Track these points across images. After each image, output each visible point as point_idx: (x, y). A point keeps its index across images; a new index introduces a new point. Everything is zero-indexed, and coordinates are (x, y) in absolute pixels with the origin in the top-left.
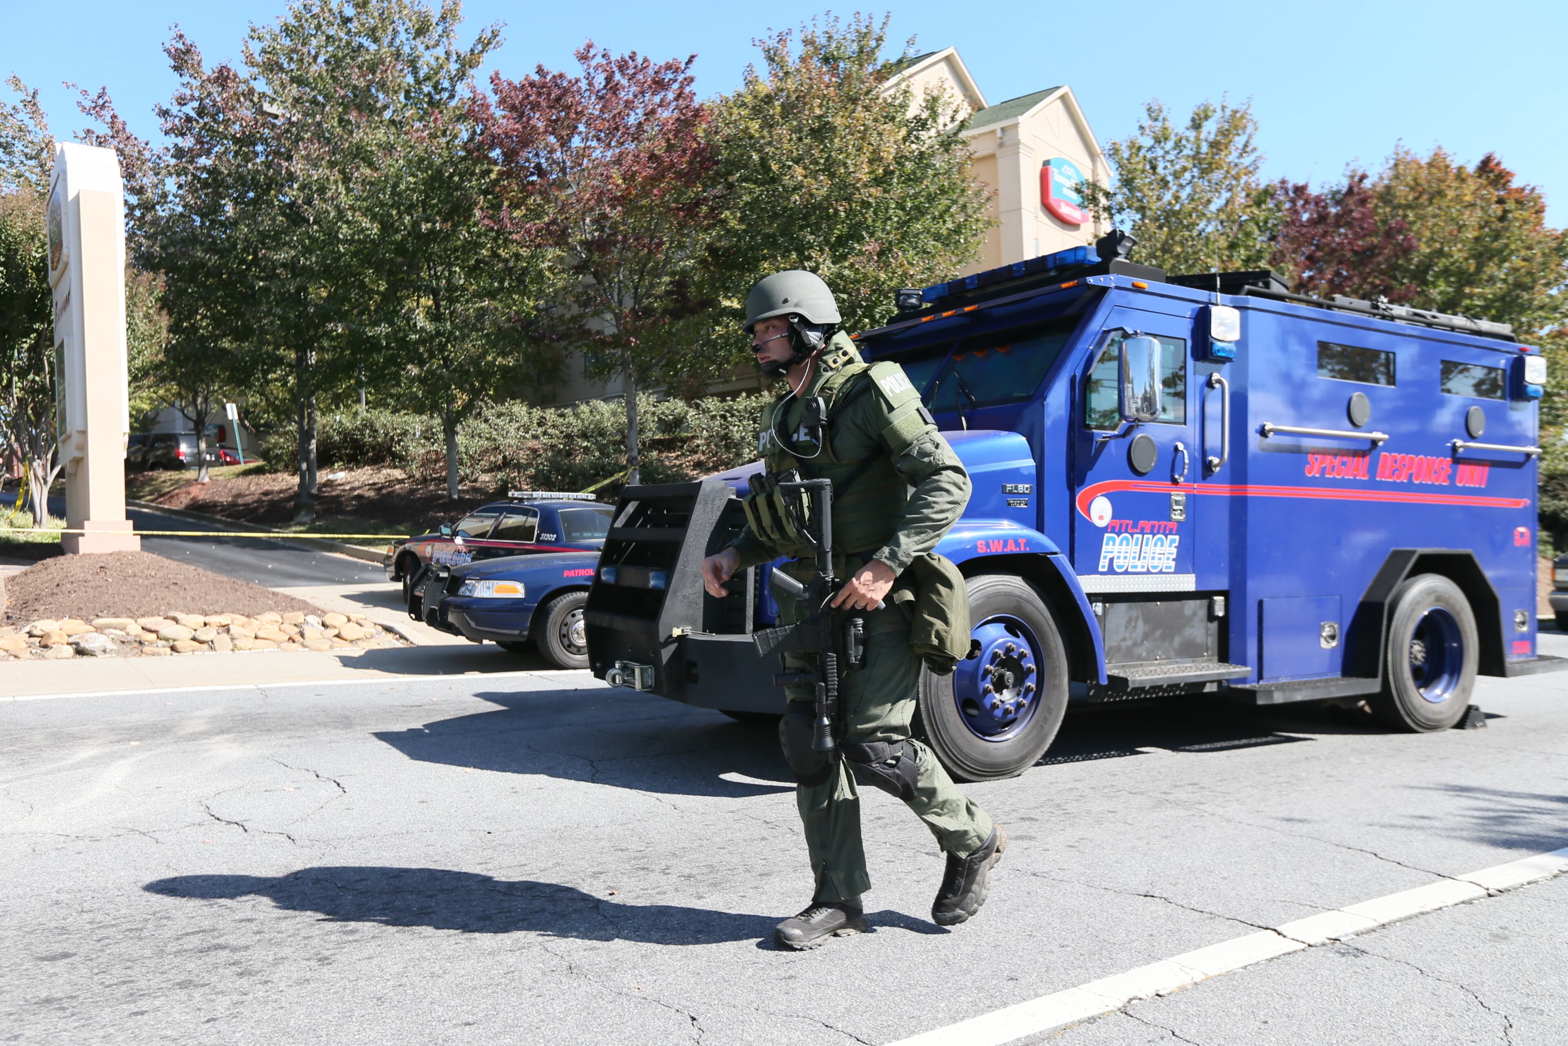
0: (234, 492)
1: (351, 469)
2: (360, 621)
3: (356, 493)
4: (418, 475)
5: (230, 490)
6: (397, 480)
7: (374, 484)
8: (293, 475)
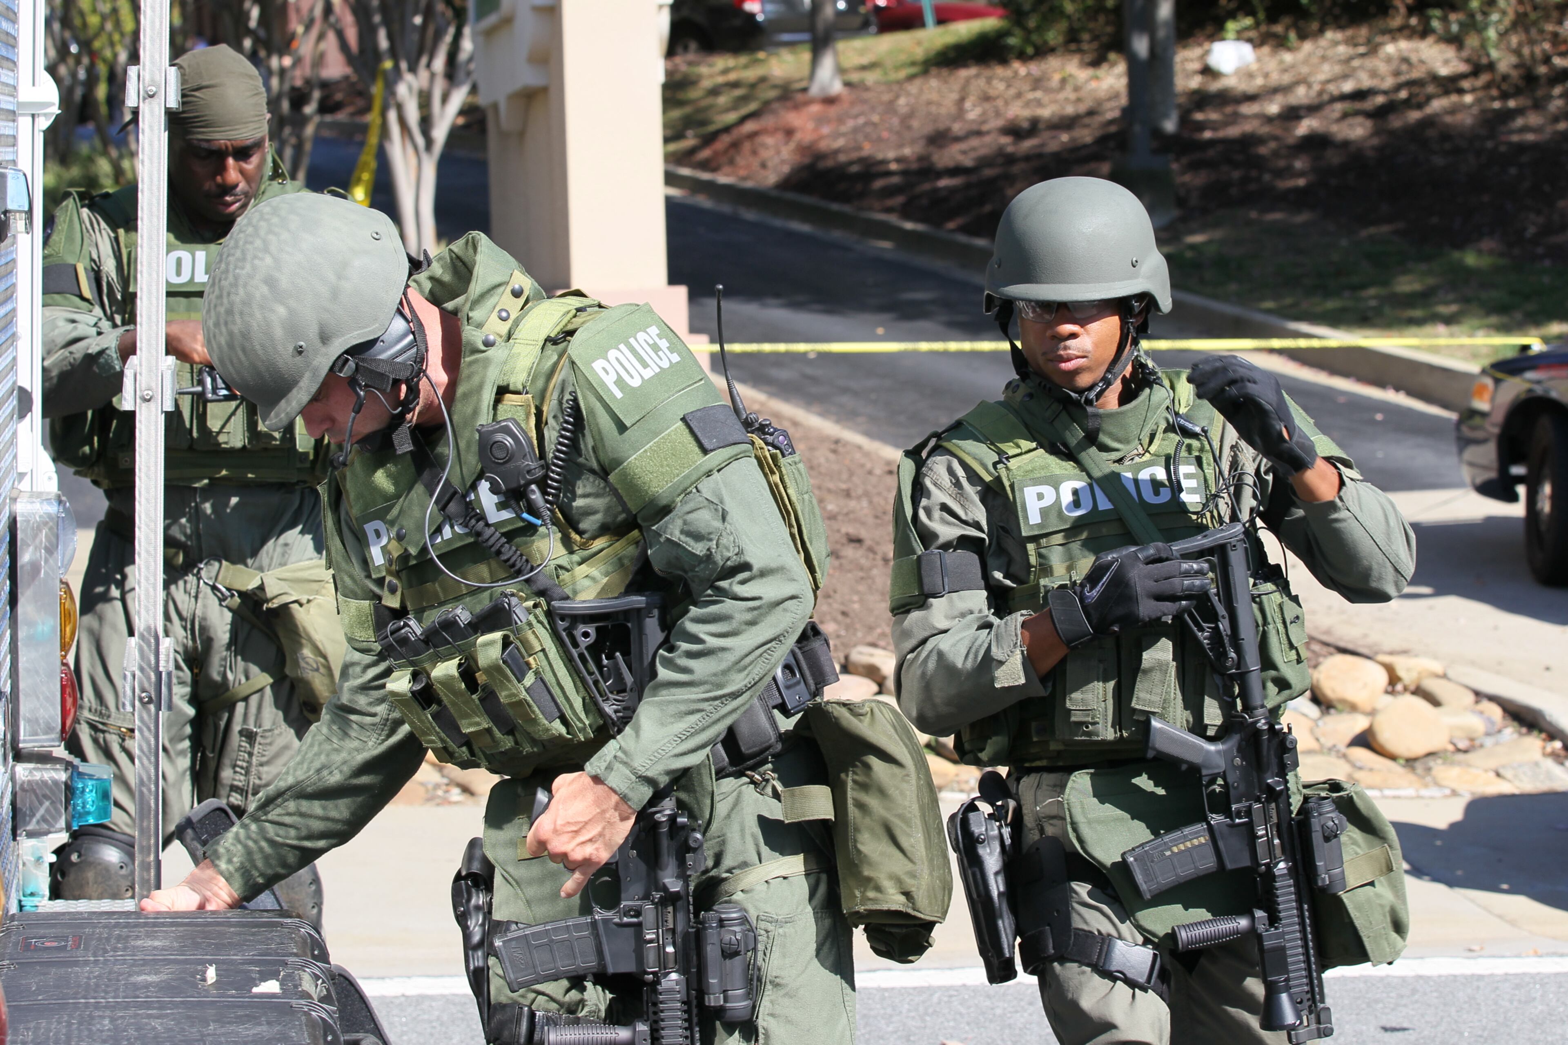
0: (920, 126)
1: (1280, 43)
2: (1432, 685)
3: (1305, 127)
4: (1505, 62)
5: (906, 120)
6: (1435, 78)
7: (1359, 95)
8: (1096, 63)
